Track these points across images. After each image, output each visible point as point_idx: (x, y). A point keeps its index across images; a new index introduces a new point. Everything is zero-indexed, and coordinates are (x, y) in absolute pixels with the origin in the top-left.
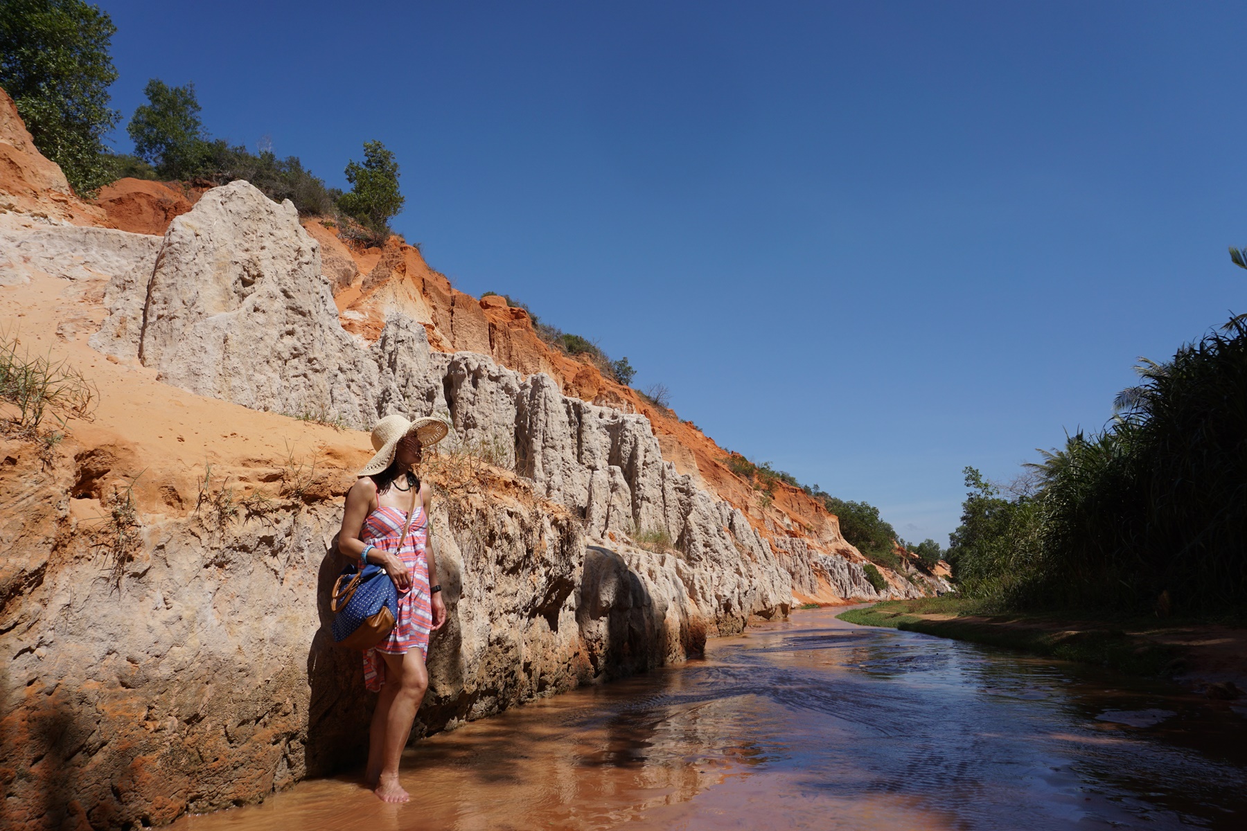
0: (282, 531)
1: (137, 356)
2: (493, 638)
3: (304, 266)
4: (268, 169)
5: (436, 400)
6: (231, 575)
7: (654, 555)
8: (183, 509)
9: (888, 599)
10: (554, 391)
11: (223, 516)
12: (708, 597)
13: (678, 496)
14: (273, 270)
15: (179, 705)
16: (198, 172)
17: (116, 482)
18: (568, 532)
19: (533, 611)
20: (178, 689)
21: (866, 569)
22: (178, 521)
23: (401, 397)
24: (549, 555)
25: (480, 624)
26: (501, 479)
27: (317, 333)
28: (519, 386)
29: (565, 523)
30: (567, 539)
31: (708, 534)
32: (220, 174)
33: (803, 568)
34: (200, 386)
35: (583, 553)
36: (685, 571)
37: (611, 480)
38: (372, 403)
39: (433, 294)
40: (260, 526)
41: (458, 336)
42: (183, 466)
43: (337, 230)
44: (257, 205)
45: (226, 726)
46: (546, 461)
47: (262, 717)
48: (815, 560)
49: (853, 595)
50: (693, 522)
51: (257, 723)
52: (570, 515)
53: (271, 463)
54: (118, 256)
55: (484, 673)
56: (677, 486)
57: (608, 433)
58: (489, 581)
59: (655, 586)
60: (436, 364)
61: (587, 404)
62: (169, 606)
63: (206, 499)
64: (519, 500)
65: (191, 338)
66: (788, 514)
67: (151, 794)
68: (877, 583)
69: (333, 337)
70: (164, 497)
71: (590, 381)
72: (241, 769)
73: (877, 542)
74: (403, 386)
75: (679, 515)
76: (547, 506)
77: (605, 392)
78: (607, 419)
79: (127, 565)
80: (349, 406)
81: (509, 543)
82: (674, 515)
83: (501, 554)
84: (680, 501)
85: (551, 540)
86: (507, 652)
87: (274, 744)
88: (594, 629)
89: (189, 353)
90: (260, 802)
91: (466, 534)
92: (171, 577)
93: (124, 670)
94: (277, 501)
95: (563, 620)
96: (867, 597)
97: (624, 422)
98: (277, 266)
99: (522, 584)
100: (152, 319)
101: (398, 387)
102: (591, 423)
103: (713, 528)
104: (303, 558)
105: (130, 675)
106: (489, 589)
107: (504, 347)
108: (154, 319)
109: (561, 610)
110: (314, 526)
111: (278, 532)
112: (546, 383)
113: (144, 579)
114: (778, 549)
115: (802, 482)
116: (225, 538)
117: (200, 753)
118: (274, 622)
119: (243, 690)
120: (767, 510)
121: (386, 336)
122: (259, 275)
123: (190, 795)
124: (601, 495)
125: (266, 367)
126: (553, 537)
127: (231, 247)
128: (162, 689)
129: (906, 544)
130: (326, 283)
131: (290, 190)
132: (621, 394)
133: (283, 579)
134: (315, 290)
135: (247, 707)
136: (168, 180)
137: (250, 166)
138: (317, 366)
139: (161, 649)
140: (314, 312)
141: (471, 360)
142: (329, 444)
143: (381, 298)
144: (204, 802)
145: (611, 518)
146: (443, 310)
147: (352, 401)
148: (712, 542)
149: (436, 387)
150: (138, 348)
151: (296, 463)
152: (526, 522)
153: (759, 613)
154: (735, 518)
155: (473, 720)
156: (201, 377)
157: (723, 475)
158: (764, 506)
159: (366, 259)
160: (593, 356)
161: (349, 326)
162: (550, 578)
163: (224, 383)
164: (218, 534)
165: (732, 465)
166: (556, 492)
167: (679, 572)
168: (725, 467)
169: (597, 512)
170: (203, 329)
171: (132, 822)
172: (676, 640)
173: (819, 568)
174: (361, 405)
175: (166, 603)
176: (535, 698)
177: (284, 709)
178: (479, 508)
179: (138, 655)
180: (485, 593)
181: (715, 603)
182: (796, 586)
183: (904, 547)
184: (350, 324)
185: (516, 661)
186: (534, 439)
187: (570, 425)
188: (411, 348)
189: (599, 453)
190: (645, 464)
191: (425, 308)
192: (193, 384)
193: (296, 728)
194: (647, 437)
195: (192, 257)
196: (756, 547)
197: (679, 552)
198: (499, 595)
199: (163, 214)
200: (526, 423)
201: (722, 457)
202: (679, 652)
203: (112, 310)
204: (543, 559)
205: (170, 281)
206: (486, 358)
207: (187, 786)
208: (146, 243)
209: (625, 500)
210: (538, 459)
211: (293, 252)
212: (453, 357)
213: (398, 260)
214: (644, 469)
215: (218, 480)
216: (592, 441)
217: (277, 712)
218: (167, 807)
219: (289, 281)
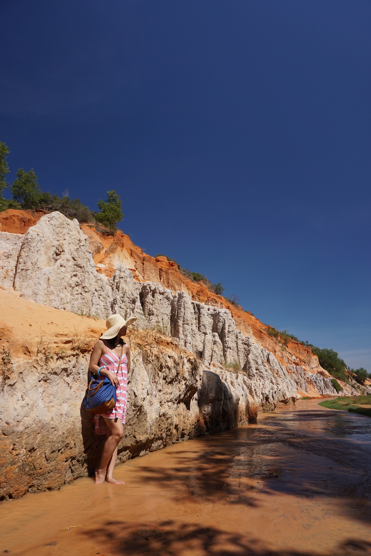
0: (71, 365)
1: (12, 286)
2: (161, 413)
3: (82, 247)
4: (66, 204)
5: (136, 303)
6: (50, 385)
7: (233, 374)
8: (31, 356)
9: (343, 396)
10: (188, 299)
11: (47, 359)
12: (258, 394)
13: (244, 347)
14: (69, 249)
15: (26, 444)
16: (38, 206)
17: (4, 345)
18: (195, 365)
19: (179, 401)
20: (26, 436)
21: (332, 381)
22: (28, 361)
23: (121, 302)
24: (187, 375)
25: (156, 407)
26: (166, 341)
27: (86, 275)
28: (173, 296)
29: (193, 361)
30: (194, 368)
31: (258, 364)
32: (47, 206)
33: (302, 380)
34: (38, 299)
35: (202, 374)
36: (247, 382)
37: (213, 339)
38: (109, 305)
39: (135, 256)
40: (63, 363)
41: (146, 274)
42: (31, 337)
43: (95, 228)
44: (62, 221)
45: (45, 453)
46: (184, 330)
47: (61, 450)
48: (308, 376)
49: (326, 393)
50: (251, 359)
51: (58, 452)
52: (196, 357)
53: (68, 336)
54: (6, 243)
55: (157, 430)
56: (243, 342)
57: (212, 318)
58: (160, 387)
59: (234, 389)
60: (136, 287)
61: (202, 304)
62: (23, 399)
63: (40, 352)
64: (173, 351)
65: (34, 279)
66: (294, 354)
67: (13, 484)
68: (338, 388)
69: (93, 276)
70: (23, 351)
71: (204, 293)
72: (51, 473)
73: (336, 368)
74: (122, 297)
75: (244, 355)
76: (186, 353)
77: (210, 299)
78: (211, 311)
79: (7, 381)
80: (99, 306)
81: (169, 370)
82: (242, 355)
83: (165, 375)
84: (245, 349)
85: (187, 368)
86: (168, 420)
87: (66, 462)
88: (206, 409)
89: (34, 285)
90: (59, 489)
91: (150, 366)
92: (25, 386)
93: (4, 428)
94: (70, 352)
95: (192, 405)
96: (333, 394)
97: (219, 313)
98: (70, 247)
99: (175, 388)
100: (19, 271)
101: (120, 298)
102: (204, 313)
103: (260, 362)
104: (80, 377)
105: (6, 430)
106: (160, 391)
107: (166, 279)
108: (20, 270)
109: (192, 400)
110: (85, 363)
111: (69, 366)
112: (184, 295)
113: (14, 387)
114: (290, 371)
115: (301, 339)
116: (47, 369)
117: (34, 465)
118: (67, 407)
119: (53, 437)
120: (284, 352)
121: (115, 275)
122: (63, 251)
123: (29, 485)
124: (209, 346)
125: (65, 290)
126: (188, 367)
127: (52, 239)
128: (19, 436)
129: (351, 369)
130: (90, 253)
131: (75, 212)
132: (217, 299)
133: (71, 387)
134: (86, 257)
135: (55, 445)
136: (26, 209)
137: (59, 203)
138: (86, 290)
139: (20, 418)
140: (85, 266)
141: (151, 285)
142: (92, 327)
143: (113, 258)
144: (35, 488)
145: (213, 356)
146: (139, 263)
147: (100, 304)
148: (259, 368)
149: (137, 298)
150: (13, 283)
151: (78, 335)
152: (177, 360)
153: (282, 401)
154: (270, 356)
155: (152, 451)
156: (38, 295)
157: (264, 336)
158: (283, 350)
159: (107, 241)
160: (205, 282)
161: (99, 271)
162: (187, 386)
163: (47, 298)
164: (45, 367)
165: (268, 331)
166: (189, 344)
167: (245, 382)
168: (265, 332)
169: (207, 354)
170: (39, 275)
171: (5, 497)
172: (244, 415)
173: (309, 380)
174: (104, 306)
175: (22, 398)
176: (179, 441)
177: (70, 446)
178: (156, 354)
179: (10, 421)
180: (158, 393)
181: (261, 396)
182: (299, 388)
183: (350, 371)
184: (100, 270)
185: (171, 424)
186: (179, 320)
187: (195, 314)
188: (126, 281)
189: (208, 327)
190: (229, 332)
191: (132, 262)
192: (35, 298)
193: (75, 455)
194: (229, 319)
195: (36, 244)
196: (280, 370)
197: (244, 373)
198: (164, 393)
199: (23, 223)
200: (176, 313)
201: (263, 328)
202: (245, 420)
203: (3, 267)
204: (184, 377)
205: (27, 255)
206: (158, 284)
207: (28, 481)
208: (17, 237)
209: (220, 348)
210: (181, 329)
211: (77, 241)
212: (144, 284)
213: (120, 241)
214: (228, 334)
215: (45, 343)
216: (205, 321)
217: (67, 447)
218: (20, 490)
219: (75, 254)
